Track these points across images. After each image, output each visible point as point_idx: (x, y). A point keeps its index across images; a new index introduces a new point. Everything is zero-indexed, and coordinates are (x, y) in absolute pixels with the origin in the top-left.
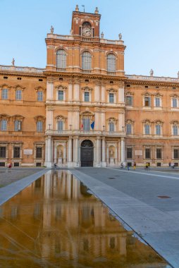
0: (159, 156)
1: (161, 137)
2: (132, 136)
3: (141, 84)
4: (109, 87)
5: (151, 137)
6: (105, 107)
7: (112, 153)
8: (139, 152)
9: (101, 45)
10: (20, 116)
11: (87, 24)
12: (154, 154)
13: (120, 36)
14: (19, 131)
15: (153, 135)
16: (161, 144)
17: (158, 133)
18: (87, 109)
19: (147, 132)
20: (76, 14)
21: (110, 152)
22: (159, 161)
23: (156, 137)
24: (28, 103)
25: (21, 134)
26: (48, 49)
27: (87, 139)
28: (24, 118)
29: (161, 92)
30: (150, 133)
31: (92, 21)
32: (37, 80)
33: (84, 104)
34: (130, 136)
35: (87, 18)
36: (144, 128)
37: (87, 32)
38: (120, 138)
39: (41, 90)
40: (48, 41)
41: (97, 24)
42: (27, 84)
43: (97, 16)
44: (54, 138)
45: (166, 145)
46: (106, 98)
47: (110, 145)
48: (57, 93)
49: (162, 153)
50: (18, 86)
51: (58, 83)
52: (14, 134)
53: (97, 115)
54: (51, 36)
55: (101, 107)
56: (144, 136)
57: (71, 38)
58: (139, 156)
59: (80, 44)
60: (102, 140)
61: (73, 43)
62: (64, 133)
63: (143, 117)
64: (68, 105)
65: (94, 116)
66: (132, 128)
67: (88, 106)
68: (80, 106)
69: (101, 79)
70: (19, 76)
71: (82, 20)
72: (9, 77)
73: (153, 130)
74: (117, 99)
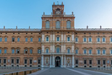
0: (91, 63)
1: (92, 55)
2: (78, 55)
3: (82, 32)
4: (67, 35)
5: (87, 55)
6: (66, 43)
7: (69, 62)
8: (81, 61)
9: (64, 18)
11: (58, 9)
12: (88, 62)
13: (73, 13)
14: (32, 53)
16: (91, 58)
17: (90, 53)
18: (58, 44)
19: (85, 53)
20: (54, 6)
21: (68, 61)
22: (90, 65)
23: (89, 55)
24: (35, 43)
25: (32, 54)
26: (42, 21)
27: (58, 56)
28: (33, 48)
29: (91, 35)
30: (87, 53)
31: (60, 8)
32: (38, 33)
33: (57, 42)
34: (77, 54)
35: (58, 7)
36: (84, 51)
37: (58, 13)
38: (72, 55)
39: (40, 37)
40: (42, 18)
41: (62, 9)
42: (35, 35)
43: (62, 6)
44: (45, 56)
45: (94, 58)
46: (66, 39)
47: (68, 58)
48: (46, 38)
49: (92, 61)
50: (31, 36)
51: (46, 34)
52: (30, 54)
53: (62, 46)
54: (44, 16)
55: (64, 43)
56: (84, 55)
57: (52, 16)
58: (81, 63)
59: (55, 18)
60: (64, 56)
61: (52, 18)
62: (49, 54)
63: (83, 46)
64: (50, 43)
65: (61, 47)
66: (78, 51)
67: (59, 43)
68: (55, 43)
69: (64, 31)
70: (32, 32)
71: (56, 8)
72: (28, 33)
73: (88, 52)
74: (71, 39)
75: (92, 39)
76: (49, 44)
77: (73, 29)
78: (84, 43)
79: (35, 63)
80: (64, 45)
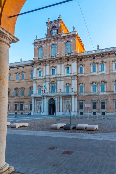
0: (103, 107)
1: (105, 93)
2: (83, 94)
3: (89, 57)
4: (66, 63)
5: (97, 93)
6: (64, 77)
8: (88, 105)
9: (61, 38)
10: (23, 88)
11: (54, 27)
12: (99, 106)
13: (74, 28)
15: (99, 92)
16: (104, 98)
17: (103, 90)
18: (53, 80)
19: (94, 91)
20: (48, 23)
22: (103, 111)
23: (101, 93)
24: (27, 80)
25: (23, 97)
26: (34, 49)
28: (25, 88)
29: (105, 60)
30: (97, 91)
31: (56, 25)
32: (31, 67)
33: (52, 77)
35: (54, 24)
36: (92, 88)
37: (54, 32)
40: (34, 44)
41: (59, 26)
42: (27, 70)
43: (59, 21)
44: (36, 98)
45: (109, 99)
46: (64, 71)
48: (38, 73)
49: (106, 105)
50: (22, 72)
51: (38, 67)
52: (21, 97)
54: (36, 41)
55: (61, 77)
56: (92, 93)
57: (45, 39)
58: (88, 108)
59: (50, 41)
60: (60, 98)
61: (46, 41)
63: (91, 80)
64: (43, 79)
65: (57, 83)
66: (84, 88)
67: (54, 78)
68: (49, 78)
70: (23, 66)
71: (51, 26)
73: (98, 88)
74: (71, 70)
75: (105, 67)
76: (42, 81)
77: (74, 54)
78: (92, 74)
79: (27, 109)
80: (60, 80)
